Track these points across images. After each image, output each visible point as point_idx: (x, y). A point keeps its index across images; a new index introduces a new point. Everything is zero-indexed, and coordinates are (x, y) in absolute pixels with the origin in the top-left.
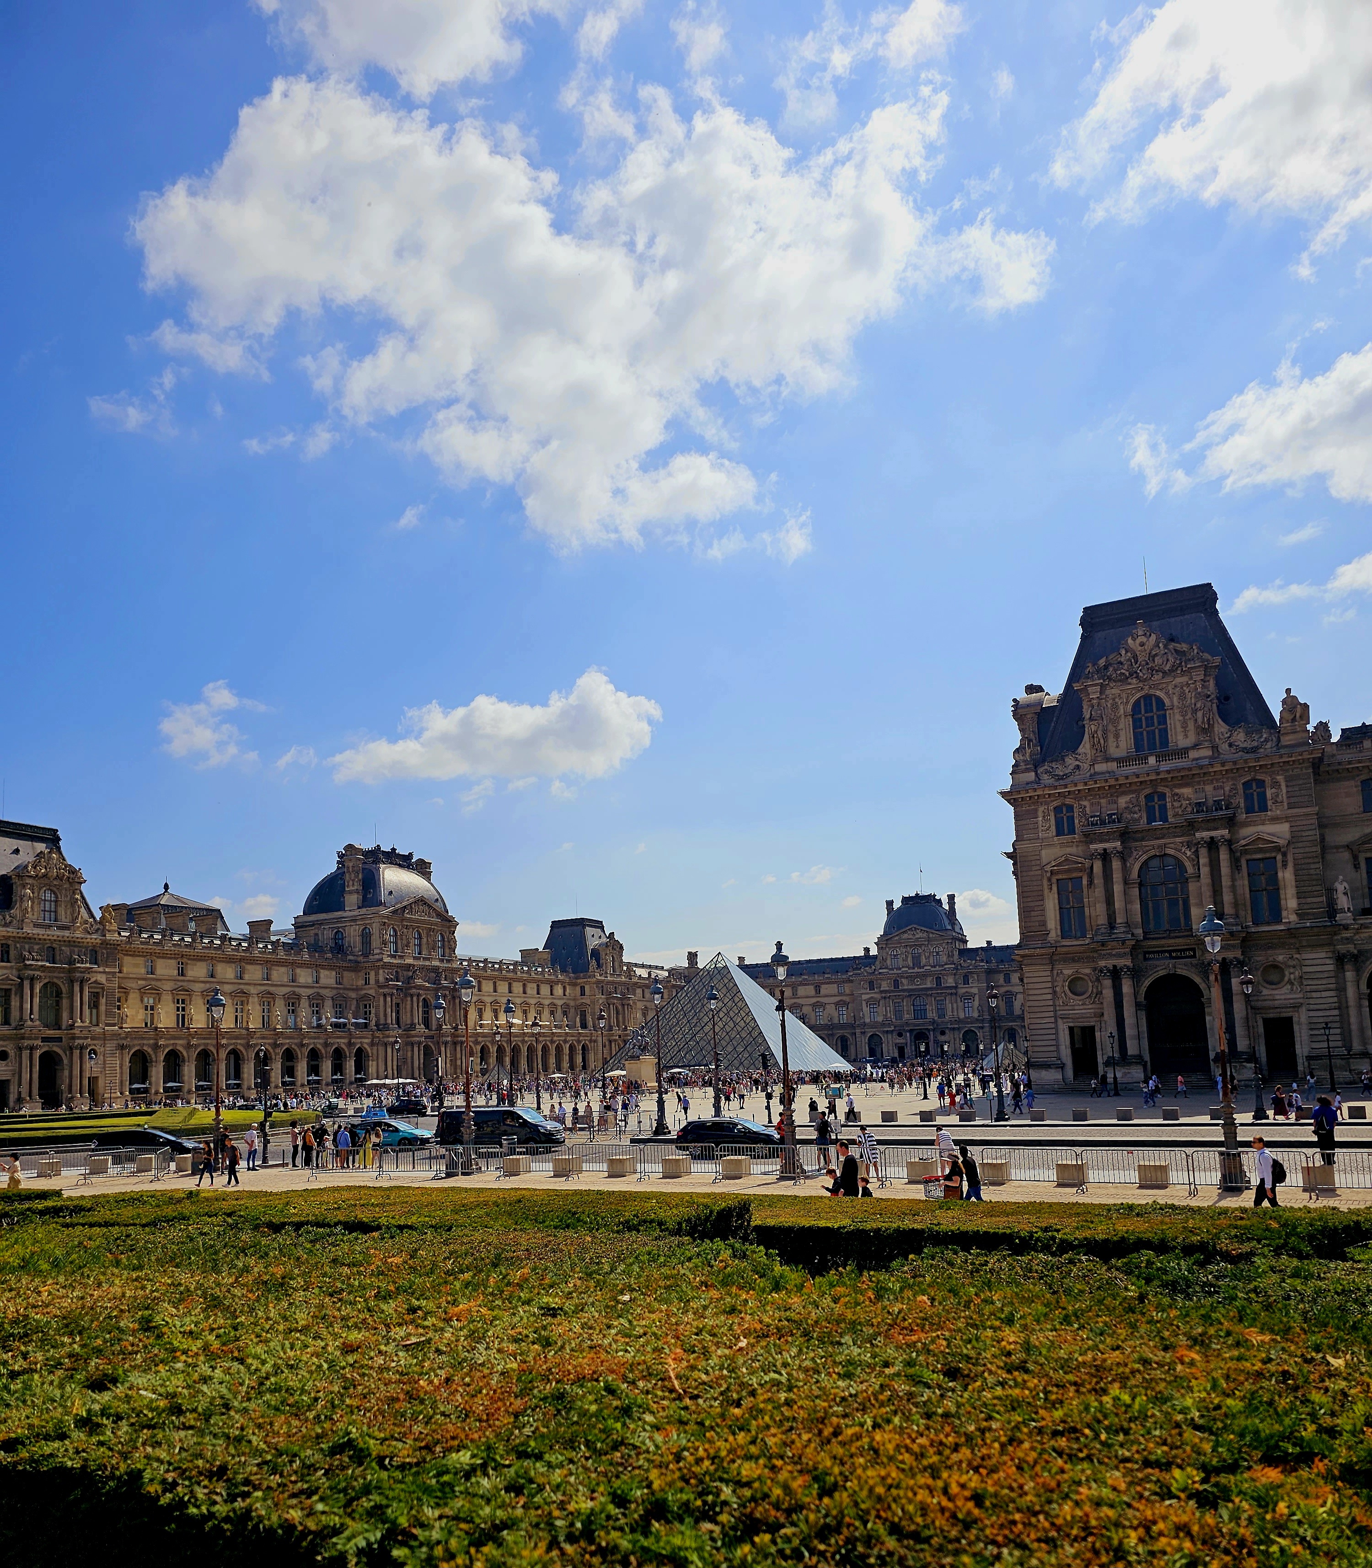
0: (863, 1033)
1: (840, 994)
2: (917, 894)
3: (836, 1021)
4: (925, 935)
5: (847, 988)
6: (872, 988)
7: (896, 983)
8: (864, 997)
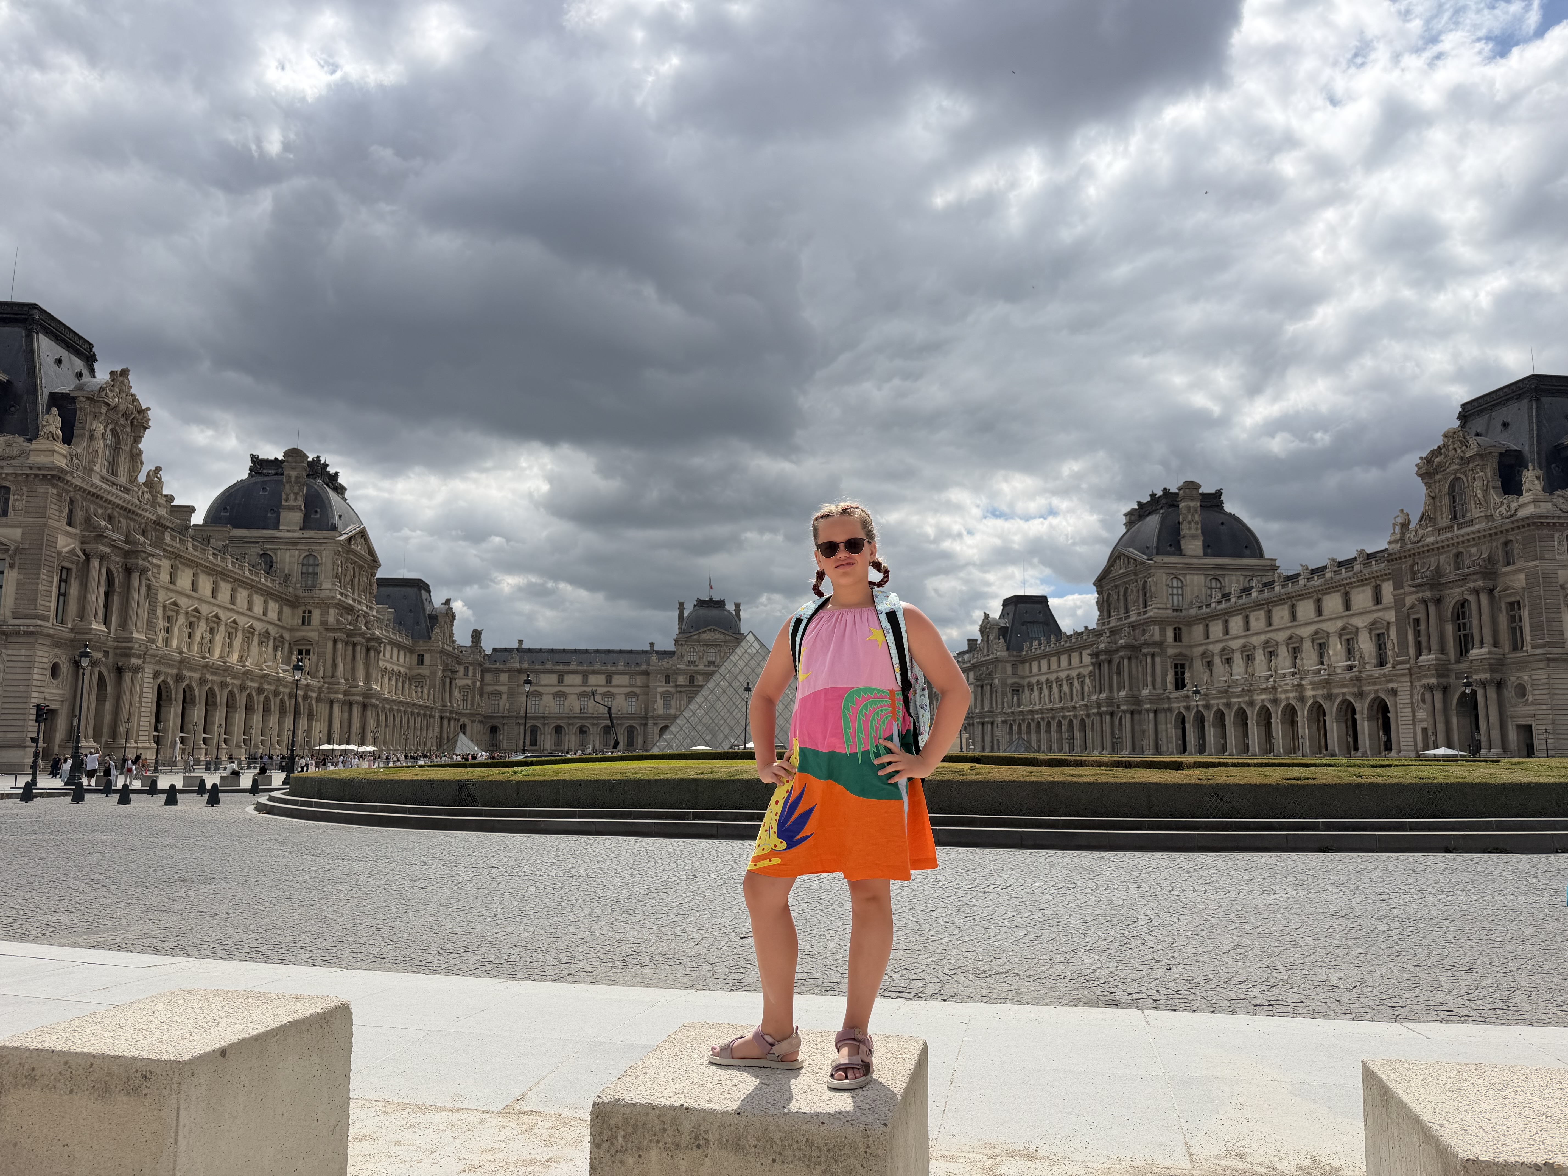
0: (654, 724)
1: (631, 685)
2: (711, 599)
3: (625, 712)
4: (722, 637)
5: (639, 680)
6: (667, 681)
7: (692, 679)
8: (660, 690)
